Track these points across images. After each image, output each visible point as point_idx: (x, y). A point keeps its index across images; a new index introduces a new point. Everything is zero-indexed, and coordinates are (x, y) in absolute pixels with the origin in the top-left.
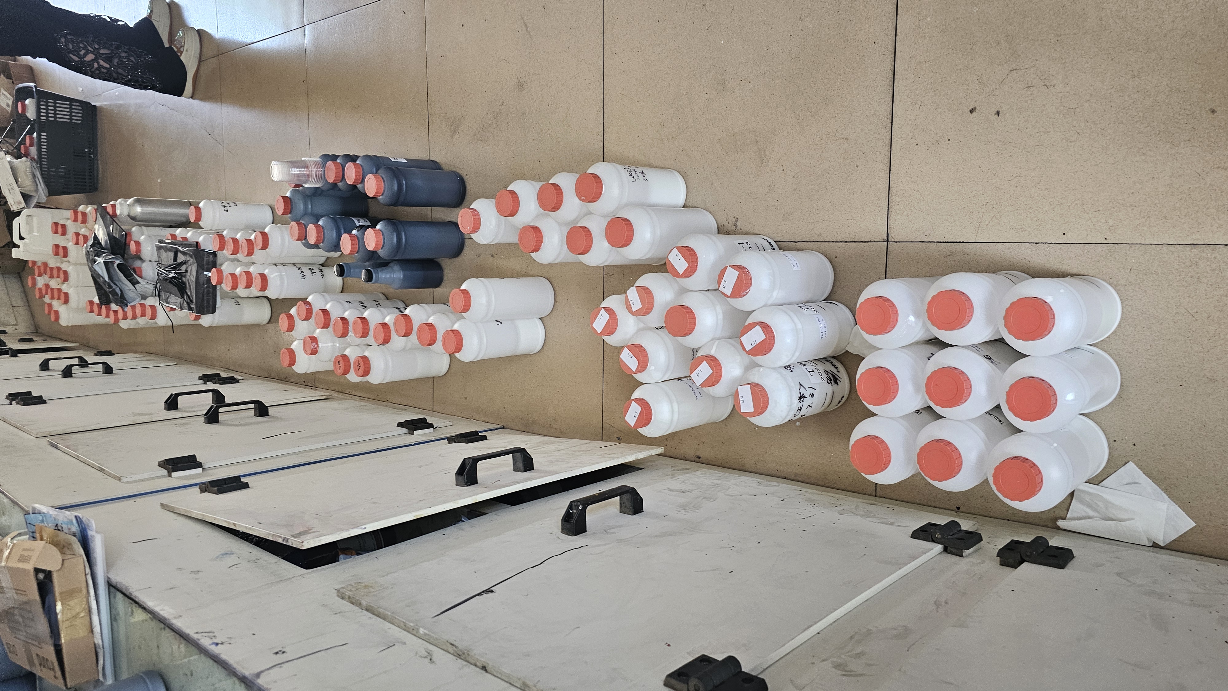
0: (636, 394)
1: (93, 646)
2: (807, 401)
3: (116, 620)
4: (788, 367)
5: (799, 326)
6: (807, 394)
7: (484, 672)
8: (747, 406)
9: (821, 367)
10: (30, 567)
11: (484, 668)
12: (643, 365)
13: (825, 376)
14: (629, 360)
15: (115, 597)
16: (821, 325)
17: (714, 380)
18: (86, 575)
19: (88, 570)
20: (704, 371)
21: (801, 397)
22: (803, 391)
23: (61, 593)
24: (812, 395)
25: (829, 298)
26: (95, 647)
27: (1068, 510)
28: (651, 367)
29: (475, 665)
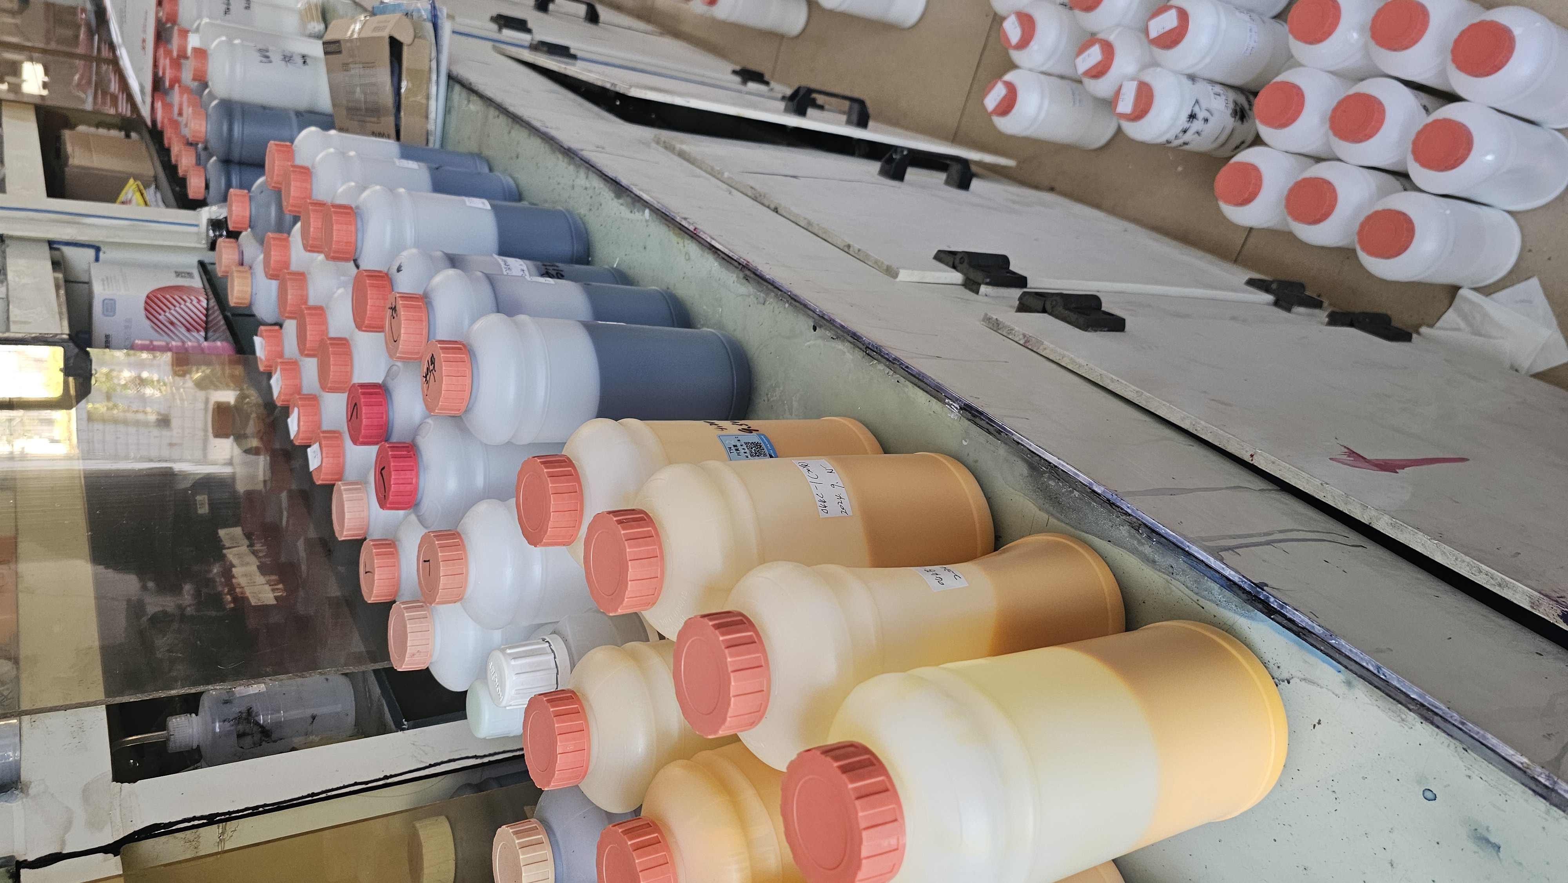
0: (1008, 77)
1: (425, 134)
2: (1197, 125)
3: (450, 112)
4: (1192, 78)
5: (1223, 25)
6: (1201, 115)
7: (775, 214)
8: (1125, 106)
9: (1232, 95)
10: (385, 34)
11: (776, 210)
12: (1025, 42)
13: (1231, 106)
14: (1012, 30)
15: (452, 91)
16: (1251, 37)
17: (1099, 71)
18: (431, 61)
19: (434, 54)
20: (1094, 55)
21: (1192, 117)
22: (1197, 109)
23: (408, 69)
24: (1206, 120)
25: (1277, 17)
26: (428, 134)
27: (1439, 319)
28: (1034, 45)
29: (768, 207)
